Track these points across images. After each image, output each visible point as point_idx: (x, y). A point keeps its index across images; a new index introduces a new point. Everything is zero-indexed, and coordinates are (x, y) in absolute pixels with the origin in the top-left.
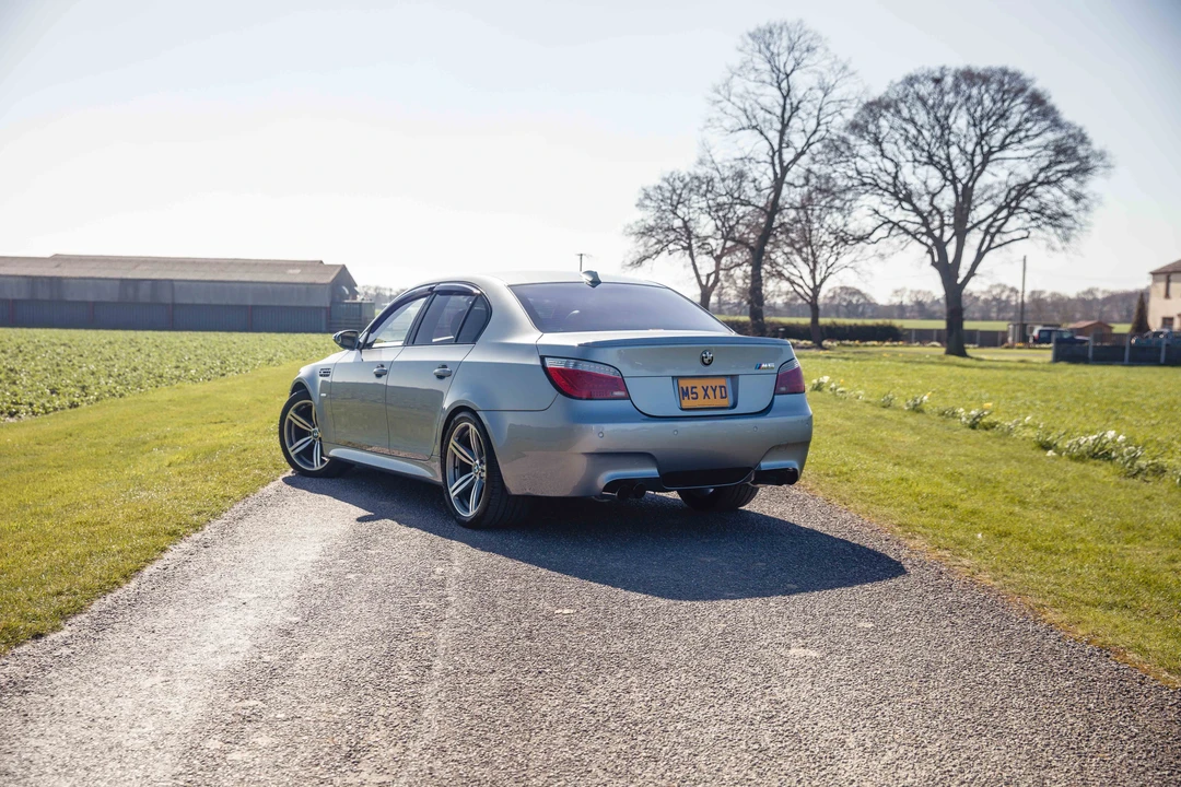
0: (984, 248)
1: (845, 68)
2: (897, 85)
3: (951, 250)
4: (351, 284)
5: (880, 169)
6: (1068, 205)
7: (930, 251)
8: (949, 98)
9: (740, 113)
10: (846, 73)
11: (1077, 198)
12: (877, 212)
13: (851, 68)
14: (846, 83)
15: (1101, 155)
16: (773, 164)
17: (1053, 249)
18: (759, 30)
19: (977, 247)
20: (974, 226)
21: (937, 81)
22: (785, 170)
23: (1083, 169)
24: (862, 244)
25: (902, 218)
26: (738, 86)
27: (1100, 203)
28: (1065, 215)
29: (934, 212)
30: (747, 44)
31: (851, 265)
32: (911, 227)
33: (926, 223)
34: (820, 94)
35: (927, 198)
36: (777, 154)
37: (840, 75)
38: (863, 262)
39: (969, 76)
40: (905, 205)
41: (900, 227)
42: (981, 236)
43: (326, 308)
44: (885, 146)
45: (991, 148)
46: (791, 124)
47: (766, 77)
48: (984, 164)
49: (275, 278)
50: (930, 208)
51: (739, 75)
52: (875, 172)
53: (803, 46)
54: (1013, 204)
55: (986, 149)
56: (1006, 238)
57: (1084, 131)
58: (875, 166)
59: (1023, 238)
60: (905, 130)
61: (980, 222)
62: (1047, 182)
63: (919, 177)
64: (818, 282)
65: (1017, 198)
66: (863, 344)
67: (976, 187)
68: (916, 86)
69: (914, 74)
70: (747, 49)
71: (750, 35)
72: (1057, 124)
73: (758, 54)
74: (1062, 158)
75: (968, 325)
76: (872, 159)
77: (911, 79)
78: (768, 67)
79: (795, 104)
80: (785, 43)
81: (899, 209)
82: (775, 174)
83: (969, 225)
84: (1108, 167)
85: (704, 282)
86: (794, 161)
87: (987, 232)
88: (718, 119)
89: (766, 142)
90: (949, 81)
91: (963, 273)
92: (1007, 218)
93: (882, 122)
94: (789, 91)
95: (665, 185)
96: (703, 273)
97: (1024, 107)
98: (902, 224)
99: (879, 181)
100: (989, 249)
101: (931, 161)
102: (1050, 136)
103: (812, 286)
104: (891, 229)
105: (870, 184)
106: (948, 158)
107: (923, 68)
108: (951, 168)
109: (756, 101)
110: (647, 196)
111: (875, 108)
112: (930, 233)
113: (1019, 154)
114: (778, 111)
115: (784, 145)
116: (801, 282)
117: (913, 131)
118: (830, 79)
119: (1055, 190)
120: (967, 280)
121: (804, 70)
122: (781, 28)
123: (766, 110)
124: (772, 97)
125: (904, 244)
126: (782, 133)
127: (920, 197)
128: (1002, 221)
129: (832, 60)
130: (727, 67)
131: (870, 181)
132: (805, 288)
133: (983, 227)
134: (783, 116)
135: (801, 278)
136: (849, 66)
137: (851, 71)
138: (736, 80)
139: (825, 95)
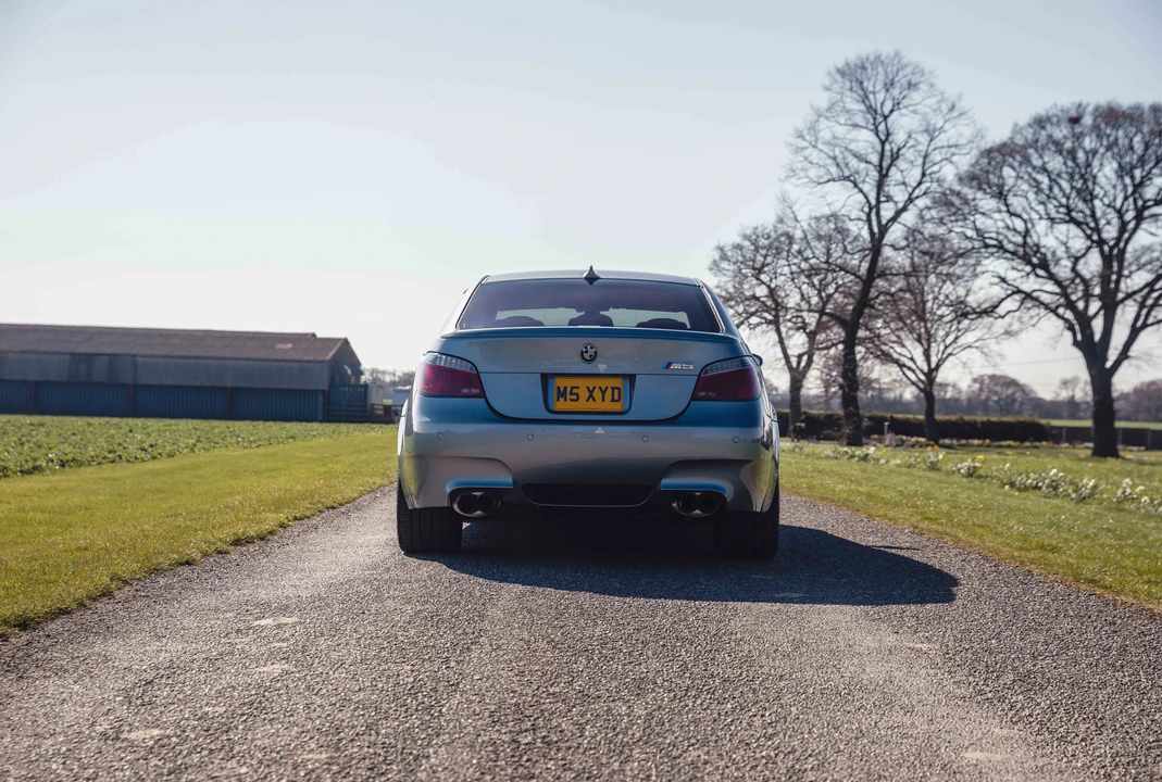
0: (1139, 323)
1: (953, 107)
2: (1024, 128)
3: (1098, 325)
4: (355, 364)
5: (1008, 227)
7: (1070, 328)
8: (1088, 143)
9: (830, 161)
10: (955, 114)
12: (1003, 280)
13: (961, 106)
14: (954, 126)
16: (869, 220)
18: (847, 64)
19: (1130, 323)
20: (1129, 296)
21: (1075, 121)
22: (884, 229)
24: (987, 320)
25: (1036, 287)
26: (826, 130)
29: (1078, 281)
30: (836, 81)
31: (976, 344)
32: (1045, 298)
33: (1065, 294)
34: (924, 139)
35: (1067, 263)
36: (874, 210)
37: (948, 117)
38: (992, 342)
39: (1111, 116)
40: (1041, 272)
41: (1033, 299)
42: (1137, 309)
43: (323, 391)
44: (1012, 200)
45: (1145, 202)
46: (890, 174)
47: (860, 120)
48: (1139, 218)
49: (262, 354)
50: (1071, 275)
51: (827, 118)
52: (1001, 230)
53: (903, 82)
55: (1140, 203)
58: (1001, 224)
60: (1035, 180)
61: (1135, 293)
63: (1058, 239)
64: (933, 365)
66: (997, 443)
67: (1130, 248)
68: (1048, 127)
69: (1043, 113)
70: (836, 87)
71: (838, 70)
73: (849, 93)
75: (1119, 424)
76: (996, 216)
77: (1041, 120)
78: (862, 107)
79: (895, 150)
80: (881, 79)
81: (1032, 277)
82: (872, 233)
83: (1120, 296)
85: (794, 365)
86: (894, 219)
87: (1142, 305)
88: (802, 168)
89: (860, 197)
90: (1088, 120)
91: (1113, 355)
93: (1007, 171)
94: (888, 135)
95: (747, 243)
96: (793, 351)
98: (1035, 294)
99: (1005, 242)
100: (1145, 325)
101: (1071, 218)
103: (926, 369)
104: (1022, 301)
105: (994, 246)
106: (1093, 215)
107: (1055, 105)
108: (1097, 228)
109: (846, 148)
110: (724, 257)
111: (1001, 153)
112: (1071, 305)
114: (875, 158)
115: (883, 199)
116: (910, 364)
117: (1044, 180)
118: (936, 121)
120: (1118, 363)
121: (904, 111)
122: (876, 62)
123: (860, 158)
124: (865, 141)
125: (1036, 319)
126: (880, 186)
127: (1057, 263)
129: (939, 97)
130: (813, 108)
131: (994, 242)
132: (918, 372)
133: (1138, 297)
134: (881, 166)
135: (912, 359)
136: (958, 106)
137: (961, 111)
138: (823, 123)
139: (931, 140)
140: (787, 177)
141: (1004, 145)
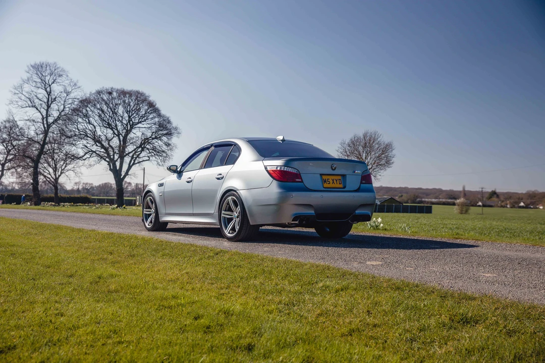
0: (131, 164)
1: (75, 85)
2: (94, 94)
3: (118, 164)
5: (87, 128)
6: (164, 148)
7: (109, 164)
9: (28, 100)
10: (76, 87)
11: (168, 145)
12: (86, 147)
13: (79, 85)
14: (76, 91)
15: (176, 129)
16: (43, 123)
17: (159, 165)
18: (36, 64)
19: (128, 163)
20: (127, 154)
21: (110, 93)
22: (49, 126)
23: (169, 134)
24: (78, 160)
25: (97, 150)
26: (27, 88)
27: (176, 148)
28: (163, 152)
29: (110, 148)
30: (31, 70)
31: (72, 169)
32: (101, 154)
33: (107, 152)
34: (65, 95)
35: (107, 142)
36: (45, 119)
37: (73, 88)
38: (78, 168)
39: (123, 93)
40: (98, 144)
41: (96, 153)
42: (130, 158)
44: (91, 119)
45: (133, 123)
46: (52, 106)
47: (39, 85)
48: (132, 128)
50: (108, 146)
51: (27, 83)
52: (85, 129)
53: (57, 73)
54: (143, 146)
55: (131, 123)
56: (141, 160)
57: (169, 119)
59: (147, 160)
61: (129, 153)
62: (156, 138)
63: (103, 133)
64: (57, 176)
65: (144, 143)
66: (76, 204)
67: (128, 138)
68: (101, 95)
69: (100, 89)
70: (31, 72)
71: (32, 66)
72: (159, 115)
73: (36, 75)
74: (162, 128)
75: (125, 198)
76: (83, 124)
77: (99, 92)
78: (40, 80)
79: (54, 97)
80: (48, 71)
81: (95, 146)
82: (45, 128)
83: (125, 154)
84: (179, 133)
86: (53, 123)
87: (132, 157)
88: (17, 102)
89: (40, 113)
91: (123, 174)
92: (141, 151)
93: (88, 109)
94: (50, 93)
97: (146, 107)
98: (97, 152)
99: (87, 134)
100: (134, 164)
101: (109, 126)
102: (157, 120)
103: (54, 178)
104: (92, 154)
106: (116, 125)
107: (104, 87)
108: (117, 129)
109: (36, 96)
111: (85, 102)
113: (145, 126)
114: (46, 100)
115: (48, 116)
116: (49, 176)
118: (69, 89)
119: (159, 142)
120: (125, 177)
121: (58, 84)
122: (46, 65)
123: (40, 100)
124: (42, 93)
125: (100, 161)
126: (47, 111)
127: (104, 141)
128: (139, 153)
129: (70, 81)
130: (22, 78)
131: (84, 133)
132: (51, 178)
133: (131, 155)
134: (48, 103)
135: (50, 174)
136: (77, 84)
137: (78, 86)
138: (26, 85)
139: (67, 95)
140: (10, 104)
141: (86, 99)
